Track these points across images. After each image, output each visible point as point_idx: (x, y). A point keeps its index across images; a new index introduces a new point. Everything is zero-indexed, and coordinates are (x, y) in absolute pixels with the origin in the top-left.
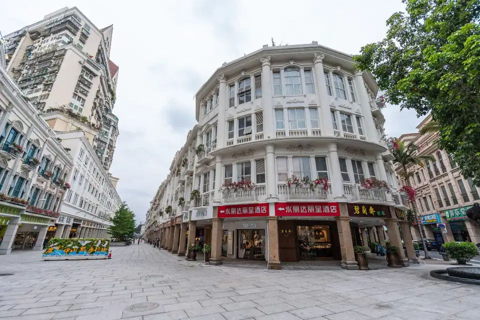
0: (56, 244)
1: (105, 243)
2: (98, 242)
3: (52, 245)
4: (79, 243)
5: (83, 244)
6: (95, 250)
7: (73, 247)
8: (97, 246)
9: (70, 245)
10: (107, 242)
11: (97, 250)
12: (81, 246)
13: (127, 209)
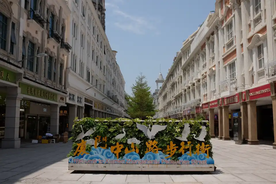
0: (90, 133)
1: (199, 131)
2: (182, 128)
3: (82, 135)
4: (140, 132)
5: (151, 134)
6: (181, 150)
7: (130, 141)
8: (184, 138)
9: (120, 137)
10: (203, 128)
11: (187, 150)
12: (146, 139)
13: (145, 83)
